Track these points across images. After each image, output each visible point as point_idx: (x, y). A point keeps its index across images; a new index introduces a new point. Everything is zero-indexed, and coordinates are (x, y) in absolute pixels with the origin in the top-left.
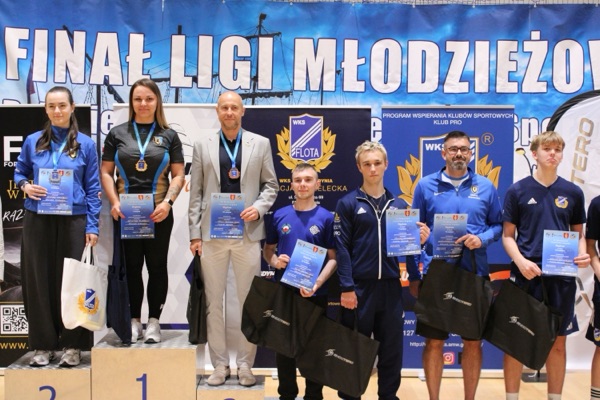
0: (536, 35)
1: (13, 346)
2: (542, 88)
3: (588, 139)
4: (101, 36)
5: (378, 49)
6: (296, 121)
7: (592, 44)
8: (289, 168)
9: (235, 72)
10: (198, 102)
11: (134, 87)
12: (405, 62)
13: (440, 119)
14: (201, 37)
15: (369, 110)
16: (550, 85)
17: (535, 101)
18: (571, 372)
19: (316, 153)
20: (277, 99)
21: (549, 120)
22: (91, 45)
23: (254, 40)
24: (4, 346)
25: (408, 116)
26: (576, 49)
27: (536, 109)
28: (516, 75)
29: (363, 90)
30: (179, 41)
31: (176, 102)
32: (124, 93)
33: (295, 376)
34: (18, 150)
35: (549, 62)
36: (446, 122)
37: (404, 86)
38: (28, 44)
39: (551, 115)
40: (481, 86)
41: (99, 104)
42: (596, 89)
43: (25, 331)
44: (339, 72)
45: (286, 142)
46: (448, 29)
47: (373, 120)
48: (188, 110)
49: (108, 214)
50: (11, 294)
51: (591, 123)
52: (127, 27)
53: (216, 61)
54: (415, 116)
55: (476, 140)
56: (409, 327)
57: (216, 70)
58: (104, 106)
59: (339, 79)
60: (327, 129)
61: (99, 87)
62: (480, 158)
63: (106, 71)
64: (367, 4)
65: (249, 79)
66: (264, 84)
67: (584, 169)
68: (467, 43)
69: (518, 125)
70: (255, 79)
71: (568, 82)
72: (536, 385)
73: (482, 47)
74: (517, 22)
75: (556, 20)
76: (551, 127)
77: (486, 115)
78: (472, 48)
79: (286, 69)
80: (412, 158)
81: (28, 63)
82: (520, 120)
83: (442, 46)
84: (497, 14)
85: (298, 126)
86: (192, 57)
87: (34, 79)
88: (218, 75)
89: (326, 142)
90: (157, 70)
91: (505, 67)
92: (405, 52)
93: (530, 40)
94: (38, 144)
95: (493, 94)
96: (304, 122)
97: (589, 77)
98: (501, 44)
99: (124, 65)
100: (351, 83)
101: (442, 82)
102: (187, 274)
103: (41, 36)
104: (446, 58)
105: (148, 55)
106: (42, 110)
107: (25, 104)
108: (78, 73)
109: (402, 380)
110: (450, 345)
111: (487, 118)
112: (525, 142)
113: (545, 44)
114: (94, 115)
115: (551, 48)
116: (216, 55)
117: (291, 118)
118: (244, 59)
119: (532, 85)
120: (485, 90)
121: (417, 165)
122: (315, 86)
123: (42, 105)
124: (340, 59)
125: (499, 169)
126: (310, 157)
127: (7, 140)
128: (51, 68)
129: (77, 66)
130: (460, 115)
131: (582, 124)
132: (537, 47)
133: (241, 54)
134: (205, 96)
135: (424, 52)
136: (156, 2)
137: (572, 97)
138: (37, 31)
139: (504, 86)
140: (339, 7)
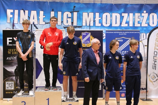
0: (145, 12)
1: (9, 93)
2: (147, 25)
4: (32, 11)
5: (104, 15)
6: (83, 34)
9: (67, 21)
12: (111, 19)
13: (121, 33)
14: (58, 12)
15: (102, 31)
16: (149, 24)
17: (145, 29)
19: (89, 42)
20: (78, 28)
22: (29, 14)
23: (72, 13)
24: (7, 93)
25: (113, 32)
26: (155, 15)
27: (145, 31)
28: (140, 22)
29: (100, 26)
34: (11, 41)
35: (148, 19)
36: (122, 34)
37: (111, 25)
38: (13, 14)
39: (149, 32)
40: (131, 25)
41: (31, 29)
43: (13, 89)
44: (94, 21)
45: (81, 39)
46: (122, 10)
47: (103, 34)
50: (9, 79)
52: (39, 9)
53: (62, 18)
54: (114, 32)
55: (130, 39)
57: (62, 21)
58: (33, 30)
59: (94, 23)
60: (92, 36)
61: (31, 25)
63: (33, 21)
64: (101, 4)
65: (71, 23)
66: (75, 24)
68: (127, 14)
69: (140, 35)
70: (72, 23)
71: (153, 24)
73: (131, 15)
74: (140, 8)
75: (150, 8)
77: (133, 32)
78: (129, 15)
79: (80, 20)
81: (13, 19)
82: (141, 33)
83: (121, 14)
84: (135, 6)
88: (62, 22)
89: (91, 39)
90: (47, 20)
91: (137, 20)
92: (111, 16)
93: (143, 13)
95: (134, 27)
96: (85, 34)
98: (136, 14)
99: (38, 19)
100: (98, 24)
101: (121, 24)
103: (16, 11)
104: (122, 18)
105: (44, 17)
107: (12, 29)
110: (124, 91)
112: (142, 39)
115: (149, 15)
116: (62, 17)
117: (82, 33)
118: (70, 18)
119: (144, 25)
122: (88, 25)
124: (94, 18)
126: (87, 43)
127: (8, 39)
128: (19, 20)
130: (126, 32)
131: (157, 34)
132: (145, 15)
133: (69, 16)
134: (59, 27)
136: (47, 3)
137: (154, 28)
138: (15, 10)
139: (137, 25)
140: (94, 4)
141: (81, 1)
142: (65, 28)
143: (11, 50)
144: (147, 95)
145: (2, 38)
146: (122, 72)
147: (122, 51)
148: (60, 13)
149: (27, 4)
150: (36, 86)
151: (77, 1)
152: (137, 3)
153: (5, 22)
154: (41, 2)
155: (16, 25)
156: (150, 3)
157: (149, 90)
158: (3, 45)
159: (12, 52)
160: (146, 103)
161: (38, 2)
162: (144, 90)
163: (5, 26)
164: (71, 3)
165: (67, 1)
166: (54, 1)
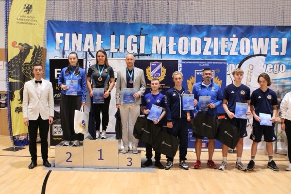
1: (57, 139)
2: (236, 54)
3: (252, 71)
4: (87, 35)
5: (181, 40)
6: (153, 64)
7: (253, 39)
8: (150, 80)
9: (132, 47)
10: (121, 57)
11: (98, 52)
12: (190, 44)
13: (201, 64)
14: (121, 36)
15: (178, 61)
16: (239, 53)
17: (234, 58)
18: (245, 150)
19: (159, 75)
20: (146, 57)
21: (239, 65)
22: (84, 38)
23: (139, 37)
24: (55, 139)
25: (191, 63)
26: (248, 41)
27: (234, 61)
28: (228, 49)
30: (113, 37)
31: (112, 57)
32: (95, 54)
33: (151, 151)
34: (59, 73)
35: (239, 45)
36: (204, 65)
37: (189, 52)
38: (63, 38)
39: (239, 63)
40: (216, 53)
41: (86, 58)
42: (254, 54)
43: (62, 134)
44: (167, 48)
45: (149, 71)
46: (205, 33)
47: (179, 64)
48: (116, 60)
50: (57, 122)
51: (252, 65)
52: (96, 32)
53: (126, 44)
54: (193, 63)
55: (214, 71)
56: (190, 134)
57: (126, 47)
58: (88, 59)
59: (167, 50)
60: (163, 67)
61: (86, 52)
62: (215, 77)
63: (89, 47)
64: (177, 25)
65: (137, 50)
66: (142, 51)
67: (250, 81)
68: (211, 38)
69: (228, 66)
70: (139, 50)
71: (245, 52)
72: (233, 154)
73: (216, 39)
74: (228, 31)
75: (241, 31)
76: (239, 67)
77: (217, 63)
78: (213, 40)
79: (149, 46)
80: (192, 77)
81: (63, 45)
82: (229, 64)
83: (202, 39)
84: (221, 29)
85: (153, 66)
86: (117, 42)
87: (65, 50)
88: (125, 49)
89: (163, 71)
90: (106, 46)
91: (224, 46)
92: (190, 41)
93: (232, 37)
94: (66, 72)
95: (220, 56)
96: (155, 65)
97: (252, 50)
98: (222, 38)
99: (95, 45)
100: (172, 51)
101: (202, 51)
102: (115, 116)
104: (204, 43)
105: (103, 42)
106: (68, 60)
107: (62, 58)
108: (79, 48)
109: (188, 152)
110: (204, 141)
112: (230, 72)
113: (237, 38)
114: (84, 62)
115: (239, 40)
116: (126, 41)
117: (151, 63)
118: (135, 43)
119: (233, 53)
120: (217, 54)
121: (194, 79)
122: (159, 52)
123: (67, 58)
124: (168, 43)
125: (221, 81)
126: (157, 76)
127: (56, 70)
128: (70, 46)
129: (79, 45)
130: (208, 63)
131: (250, 65)
132: (234, 40)
133: (134, 41)
134: (122, 55)
135: (196, 41)
136: (106, 24)
137: (246, 57)
138: (66, 34)
139: (223, 53)
140: (167, 26)
141: (151, 22)
145: (49, 69)
149: (82, 25)
151: (144, 21)
152: (224, 24)
153: (53, 49)
154: (99, 23)
155: (66, 53)
156: (241, 25)
158: (49, 78)
161: (95, 23)
163: (53, 54)
164: (137, 23)
165: (132, 22)
166: (116, 21)
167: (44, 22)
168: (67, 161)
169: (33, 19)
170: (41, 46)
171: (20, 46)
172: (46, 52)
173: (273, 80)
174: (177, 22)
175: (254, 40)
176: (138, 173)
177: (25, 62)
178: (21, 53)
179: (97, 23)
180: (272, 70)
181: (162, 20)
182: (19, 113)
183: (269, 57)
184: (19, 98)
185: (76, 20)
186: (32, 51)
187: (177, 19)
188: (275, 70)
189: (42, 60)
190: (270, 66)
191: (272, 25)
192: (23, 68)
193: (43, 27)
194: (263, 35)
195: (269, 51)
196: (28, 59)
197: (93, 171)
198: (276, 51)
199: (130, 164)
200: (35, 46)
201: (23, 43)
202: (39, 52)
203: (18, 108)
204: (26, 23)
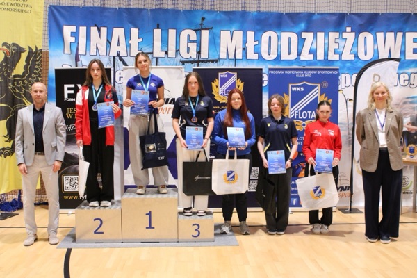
0: (349, 29)
1: (71, 198)
2: (352, 57)
4: (114, 29)
5: (265, 36)
6: (222, 75)
7: (377, 34)
8: (219, 100)
9: (188, 48)
10: (168, 65)
12: (279, 43)
13: (299, 74)
14: (170, 30)
15: (262, 69)
16: (356, 56)
17: (348, 65)
20: (211, 63)
21: (356, 75)
22: (110, 34)
23: (199, 31)
24: (66, 198)
25: (283, 72)
26: (370, 37)
27: (349, 69)
28: (339, 51)
29: (257, 58)
30: (157, 32)
31: (156, 65)
34: (72, 92)
35: (356, 44)
36: (303, 76)
37: (279, 56)
38: (75, 35)
39: (358, 72)
40: (320, 56)
41: (114, 66)
42: (380, 58)
44: (244, 49)
45: (217, 87)
46: (303, 25)
47: (263, 75)
48: (163, 70)
49: (119, 126)
50: (70, 170)
51: (379, 76)
52: (129, 24)
53: (178, 43)
54: (286, 72)
55: (319, 85)
57: (178, 48)
58: (117, 68)
59: (244, 54)
60: (239, 80)
61: (114, 57)
62: (321, 95)
63: (118, 49)
64: (259, 12)
65: (196, 53)
66: (204, 55)
68: (313, 33)
69: (339, 77)
70: (199, 53)
71: (366, 55)
73: (321, 35)
74: (339, 21)
75: (359, 21)
77: (324, 72)
78: (315, 36)
79: (216, 47)
80: (285, 95)
81: (76, 45)
83: (299, 35)
84: (328, 18)
85: (223, 78)
86: (165, 41)
87: (79, 53)
89: (239, 86)
90: (146, 47)
91: (333, 46)
92: (279, 38)
93: (345, 32)
95: (326, 61)
96: (226, 76)
97: (376, 52)
98: (330, 33)
99: (128, 45)
100: (251, 55)
101: (299, 54)
103: (83, 30)
104: (302, 41)
105: (141, 40)
107: (74, 67)
108: (103, 50)
111: (324, 74)
112: (343, 86)
113: (354, 34)
114: (112, 72)
115: (357, 36)
116: (178, 39)
117: (219, 73)
118: (193, 42)
119: (347, 56)
120: (323, 59)
121: (287, 98)
122: (231, 56)
124: (245, 42)
125: (331, 101)
127: (66, 87)
128: (88, 47)
129: (102, 46)
130: (310, 72)
131: (374, 77)
132: (349, 35)
133: (191, 39)
134: (172, 62)
135: (289, 38)
136: (145, 11)
137: (367, 63)
138: (81, 28)
139: (332, 56)
140: (244, 14)
141: (217, 8)
142: (183, 63)
143: (73, 111)
144: (351, 202)
145: (54, 85)
146: (302, 154)
147: (302, 111)
148: (172, 33)
149: (106, 14)
150: (126, 184)
151: (207, 8)
152: (334, 11)
153: (60, 52)
154: (133, 9)
155: (81, 58)
156: (359, 12)
157: (357, 191)
158: (55, 100)
159: (74, 114)
160: (350, 217)
161: (127, 9)
162: (345, 190)
163: (60, 60)
164: (195, 10)
165: (187, 7)
166: (161, 6)
167: (43, 9)
168: (95, 232)
169: (25, 3)
170: (39, 48)
171: (5, 47)
172: (47, 58)
173: (408, 98)
174: (259, 7)
175: (380, 35)
176: (211, 247)
177: (13, 74)
178: (6, 59)
179: (131, 8)
180: (407, 82)
181: (235, 5)
182: (5, 157)
183: (403, 63)
184: (6, 133)
185: (96, 5)
186: (24, 56)
187: (259, 3)
188: (412, 82)
189: (41, 70)
190: (404, 77)
191: (407, 12)
192: (10, 84)
193: (42, 16)
194: (393, 27)
195: (403, 52)
196: (19, 69)
197: (139, 247)
198: (414, 53)
199: (196, 233)
200: (30, 48)
201: (10, 43)
202: (36, 57)
203: (3, 149)
204: (13, 10)
